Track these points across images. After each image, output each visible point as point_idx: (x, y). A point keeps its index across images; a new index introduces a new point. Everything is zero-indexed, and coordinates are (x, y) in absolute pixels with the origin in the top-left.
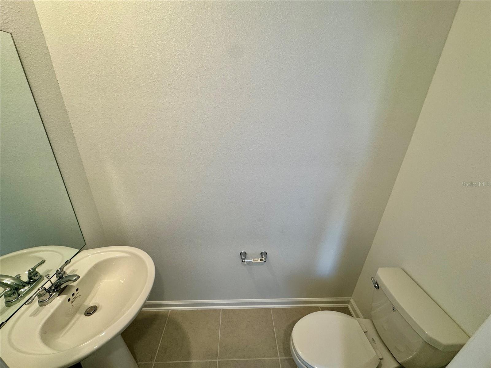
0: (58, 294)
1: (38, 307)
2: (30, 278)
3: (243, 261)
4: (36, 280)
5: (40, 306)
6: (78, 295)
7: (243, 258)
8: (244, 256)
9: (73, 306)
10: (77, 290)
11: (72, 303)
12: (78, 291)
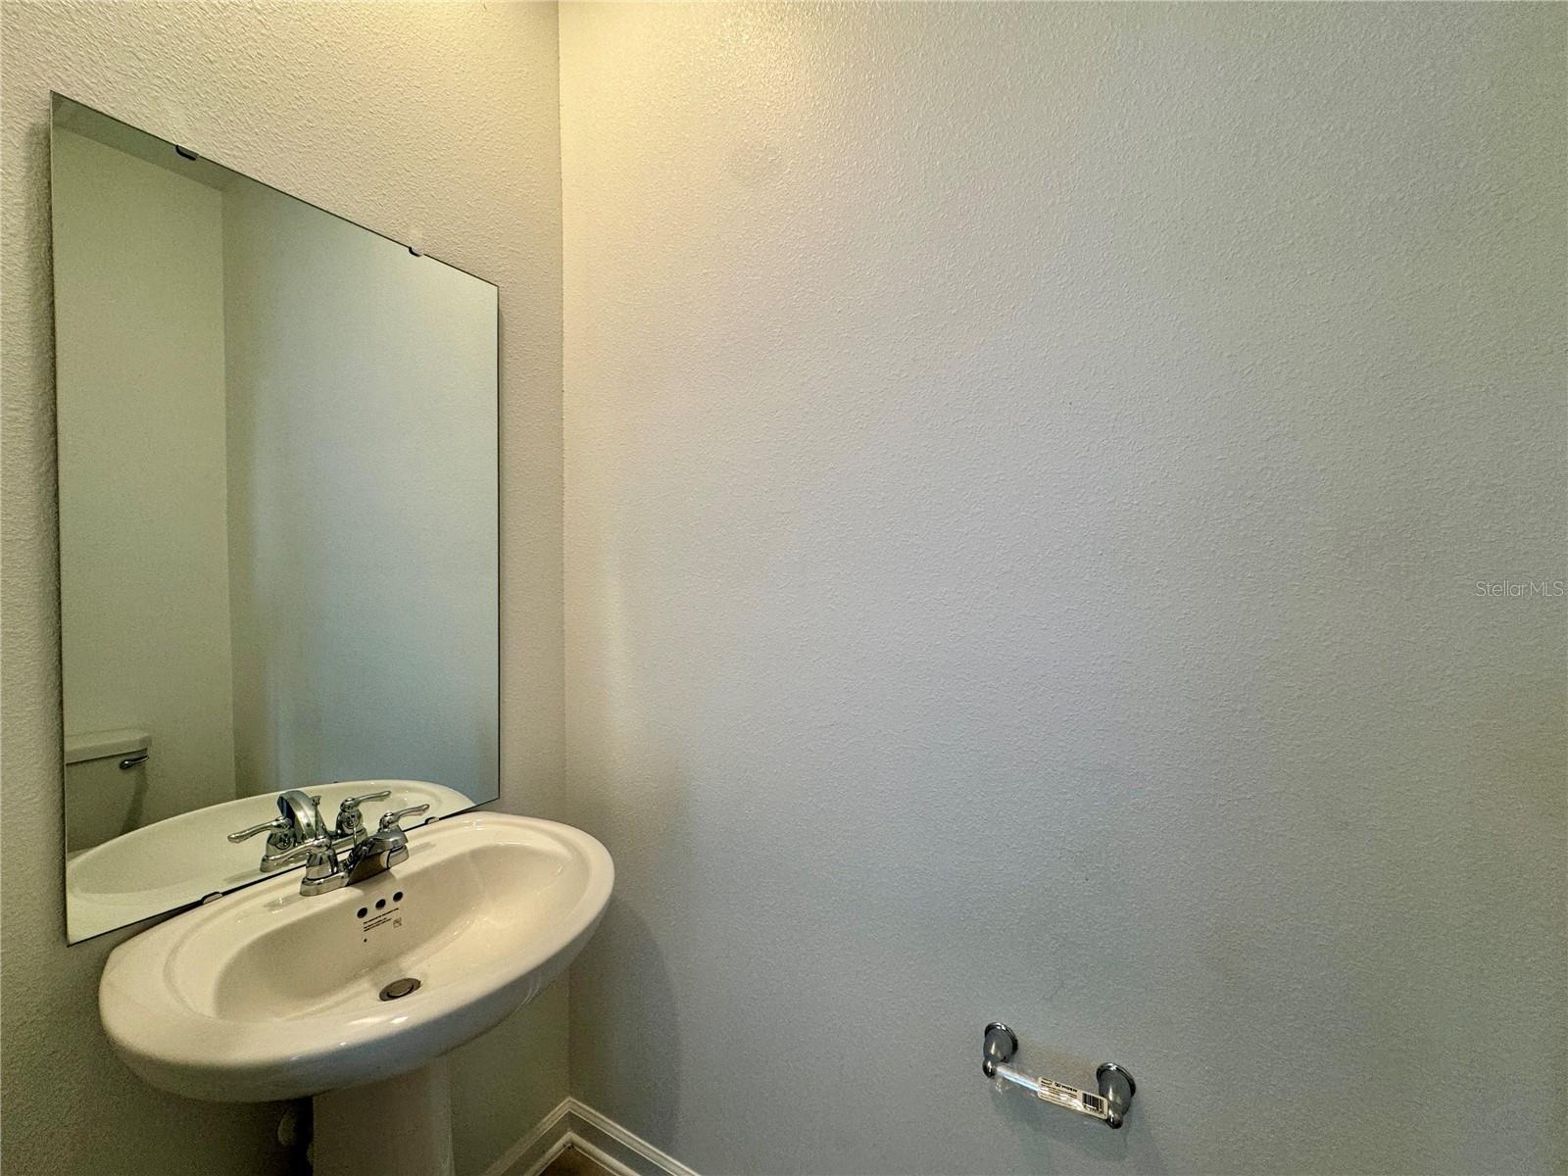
0: (347, 880)
1: (295, 895)
2: (339, 825)
3: (985, 1069)
4: (347, 835)
5: (301, 893)
6: (394, 916)
7: (992, 1052)
8: (997, 1047)
9: (365, 941)
10: (398, 897)
11: (366, 930)
12: (398, 904)
